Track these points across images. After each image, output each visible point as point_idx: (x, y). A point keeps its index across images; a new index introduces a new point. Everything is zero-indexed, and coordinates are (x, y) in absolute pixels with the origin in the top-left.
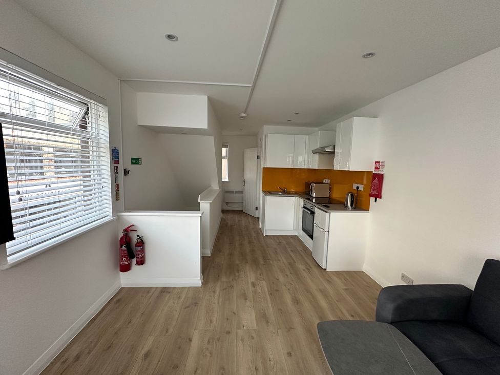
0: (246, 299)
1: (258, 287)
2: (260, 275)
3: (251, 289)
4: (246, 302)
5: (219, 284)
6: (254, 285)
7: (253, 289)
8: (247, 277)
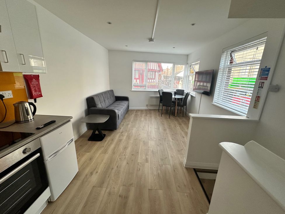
0: (152, 151)
1: (144, 158)
2: (140, 169)
3: (149, 158)
4: (152, 150)
5: (171, 162)
6: (147, 161)
7: (147, 157)
8: (151, 168)
